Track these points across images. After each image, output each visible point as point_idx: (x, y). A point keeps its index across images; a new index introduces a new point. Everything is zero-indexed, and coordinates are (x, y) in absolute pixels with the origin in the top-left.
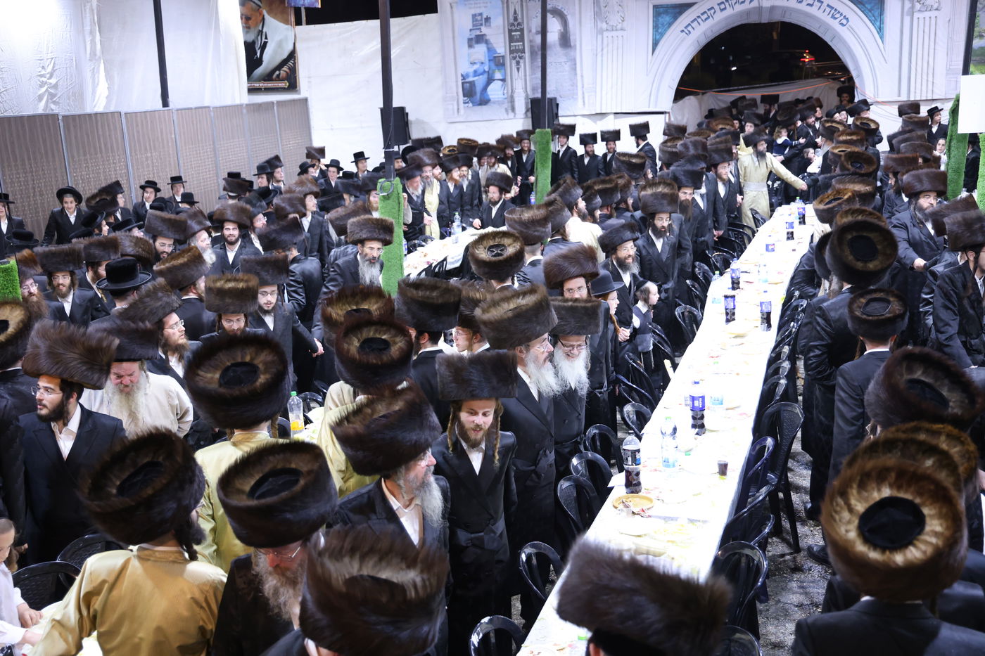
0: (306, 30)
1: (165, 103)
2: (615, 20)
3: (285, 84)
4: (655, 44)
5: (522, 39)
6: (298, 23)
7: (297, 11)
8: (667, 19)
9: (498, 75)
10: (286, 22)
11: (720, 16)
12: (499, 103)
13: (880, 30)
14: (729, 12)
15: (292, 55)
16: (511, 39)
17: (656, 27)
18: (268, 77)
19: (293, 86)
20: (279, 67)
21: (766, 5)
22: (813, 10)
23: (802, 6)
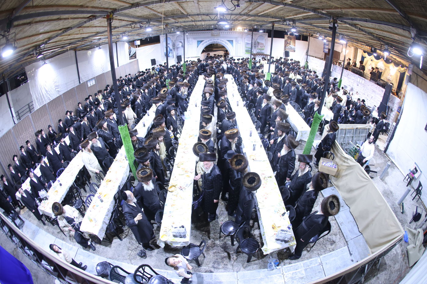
0: (138, 48)
1: (118, 66)
2: (191, 43)
3: (134, 57)
4: (198, 46)
5: (175, 46)
6: (136, 47)
7: (136, 46)
8: (199, 43)
9: (171, 52)
10: (135, 48)
11: (208, 42)
12: (171, 56)
13: (233, 46)
14: (209, 42)
15: (135, 53)
16: (173, 46)
17: (198, 44)
18: (131, 57)
19: (135, 58)
20: (133, 55)
21: (215, 41)
22: (223, 42)
23: (221, 42)
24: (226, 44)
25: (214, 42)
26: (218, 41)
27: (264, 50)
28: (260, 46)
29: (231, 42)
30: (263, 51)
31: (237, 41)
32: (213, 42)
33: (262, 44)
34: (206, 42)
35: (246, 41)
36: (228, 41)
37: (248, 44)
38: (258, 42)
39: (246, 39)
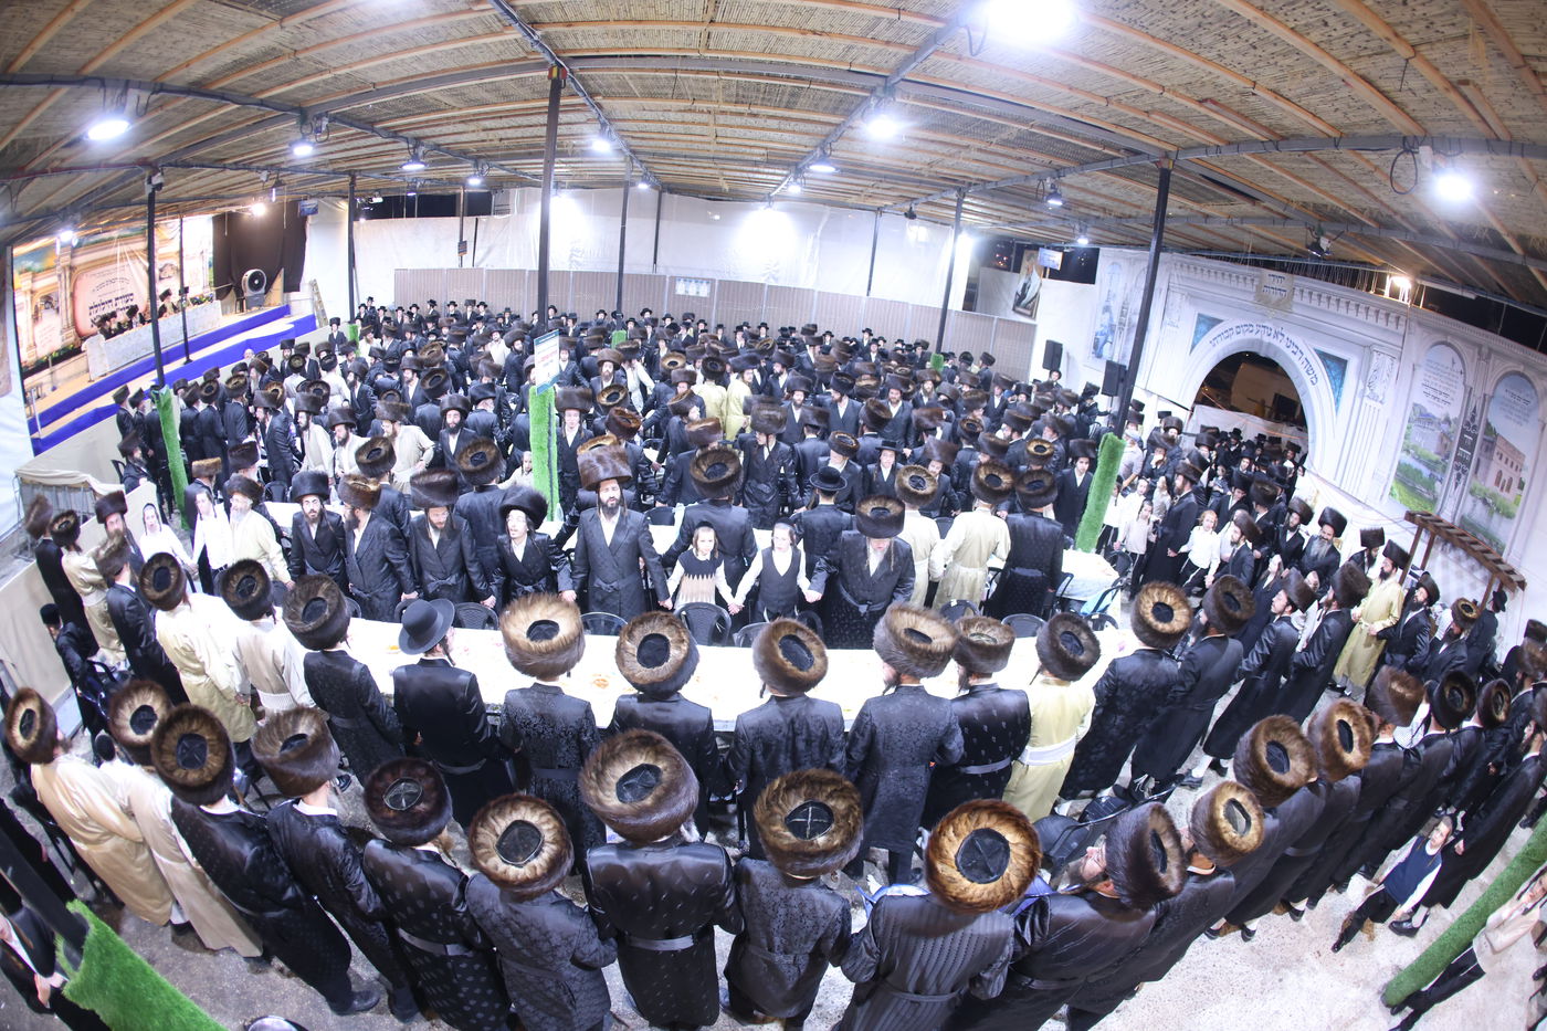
0: (1047, 281)
2: (1174, 318)
3: (1029, 313)
4: (1193, 347)
5: (1125, 315)
6: (1044, 276)
7: (1046, 269)
8: (1204, 327)
13: (1338, 401)
14: (1242, 336)
15: (1037, 296)
16: (1121, 313)
17: (1196, 332)
19: (1032, 315)
20: (1030, 301)
21: (1266, 339)
22: (1295, 358)
23: (1288, 352)
24: (1307, 379)
25: (1261, 342)
26: (1275, 342)
27: (1510, 516)
28: (1496, 465)
29: (1336, 366)
30: (1503, 530)
31: (1366, 379)
32: (1253, 342)
33: (1514, 457)
34: (1227, 333)
35: (1419, 398)
36: (1324, 356)
37: (1423, 418)
38: (1489, 429)
39: (1421, 374)
